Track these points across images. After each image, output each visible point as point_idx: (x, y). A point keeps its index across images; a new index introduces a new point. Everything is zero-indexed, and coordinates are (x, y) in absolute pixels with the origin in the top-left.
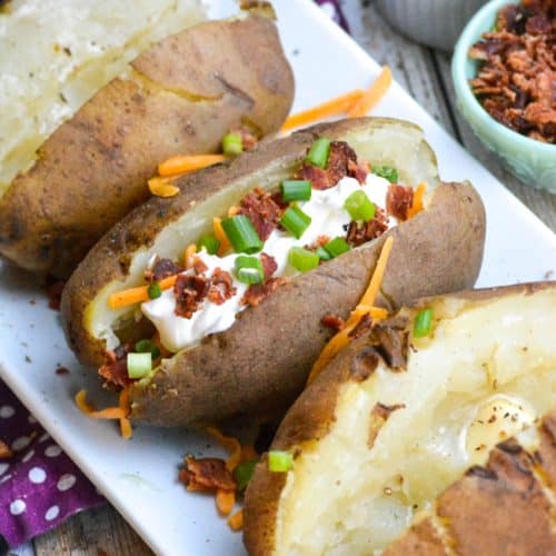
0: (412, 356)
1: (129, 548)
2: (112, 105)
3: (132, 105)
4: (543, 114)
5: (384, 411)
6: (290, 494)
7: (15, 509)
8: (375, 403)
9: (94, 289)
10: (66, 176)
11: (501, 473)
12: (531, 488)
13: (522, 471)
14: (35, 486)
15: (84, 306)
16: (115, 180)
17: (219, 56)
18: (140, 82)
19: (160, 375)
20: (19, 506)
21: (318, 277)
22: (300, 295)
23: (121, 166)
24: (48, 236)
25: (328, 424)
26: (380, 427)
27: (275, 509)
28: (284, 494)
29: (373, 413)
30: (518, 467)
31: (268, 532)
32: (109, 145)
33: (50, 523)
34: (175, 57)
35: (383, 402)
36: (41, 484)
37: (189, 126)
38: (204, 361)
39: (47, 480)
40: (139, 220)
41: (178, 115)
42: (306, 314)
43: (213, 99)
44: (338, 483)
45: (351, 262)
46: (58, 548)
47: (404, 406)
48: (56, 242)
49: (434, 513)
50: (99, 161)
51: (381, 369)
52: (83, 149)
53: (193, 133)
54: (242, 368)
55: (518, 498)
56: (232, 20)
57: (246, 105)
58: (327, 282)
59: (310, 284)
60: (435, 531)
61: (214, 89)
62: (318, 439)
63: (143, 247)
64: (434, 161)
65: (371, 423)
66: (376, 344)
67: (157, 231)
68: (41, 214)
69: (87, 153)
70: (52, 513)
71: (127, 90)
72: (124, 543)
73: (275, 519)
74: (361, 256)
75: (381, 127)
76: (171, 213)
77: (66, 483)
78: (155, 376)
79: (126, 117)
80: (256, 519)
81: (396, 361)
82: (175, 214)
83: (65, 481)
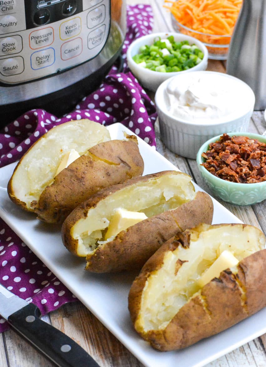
0: (192, 243)
2: (81, 164)
3: (88, 164)
4: (230, 172)
5: (181, 262)
6: (146, 290)
7: (43, 302)
8: (177, 259)
9: (74, 221)
10: (64, 187)
11: (224, 281)
12: (235, 286)
14: (50, 294)
15: (71, 228)
16: (81, 189)
18: (91, 157)
19: (98, 251)
20: (44, 301)
21: (156, 219)
22: (149, 224)
23: (84, 185)
24: (57, 209)
25: (161, 265)
26: (179, 268)
28: (144, 289)
29: (177, 262)
30: (230, 279)
31: (138, 303)
32: (80, 177)
33: (56, 307)
34: (104, 149)
35: (181, 259)
36: (52, 294)
37: (108, 173)
38: (114, 247)
39: (54, 293)
41: (104, 168)
42: (151, 231)
43: (117, 164)
44: (164, 287)
45: (168, 214)
47: (188, 261)
48: (60, 211)
49: (200, 295)
50: (76, 183)
51: (180, 247)
52: (71, 178)
53: (109, 175)
54: (128, 249)
55: (230, 290)
56: (123, 140)
57: (128, 168)
58: (159, 221)
59: (153, 221)
60: (200, 300)
61: (117, 161)
62: (157, 270)
63: (93, 207)
64: (194, 190)
65: (176, 266)
66: (178, 239)
67: (97, 202)
68: (55, 200)
69: (72, 179)
70: (56, 304)
71: (87, 159)
72: (82, 316)
74: (171, 213)
75: (176, 175)
76: (103, 196)
78: (96, 251)
79: (86, 168)
80: (133, 299)
81: (185, 244)
82: (104, 196)
83: (61, 293)
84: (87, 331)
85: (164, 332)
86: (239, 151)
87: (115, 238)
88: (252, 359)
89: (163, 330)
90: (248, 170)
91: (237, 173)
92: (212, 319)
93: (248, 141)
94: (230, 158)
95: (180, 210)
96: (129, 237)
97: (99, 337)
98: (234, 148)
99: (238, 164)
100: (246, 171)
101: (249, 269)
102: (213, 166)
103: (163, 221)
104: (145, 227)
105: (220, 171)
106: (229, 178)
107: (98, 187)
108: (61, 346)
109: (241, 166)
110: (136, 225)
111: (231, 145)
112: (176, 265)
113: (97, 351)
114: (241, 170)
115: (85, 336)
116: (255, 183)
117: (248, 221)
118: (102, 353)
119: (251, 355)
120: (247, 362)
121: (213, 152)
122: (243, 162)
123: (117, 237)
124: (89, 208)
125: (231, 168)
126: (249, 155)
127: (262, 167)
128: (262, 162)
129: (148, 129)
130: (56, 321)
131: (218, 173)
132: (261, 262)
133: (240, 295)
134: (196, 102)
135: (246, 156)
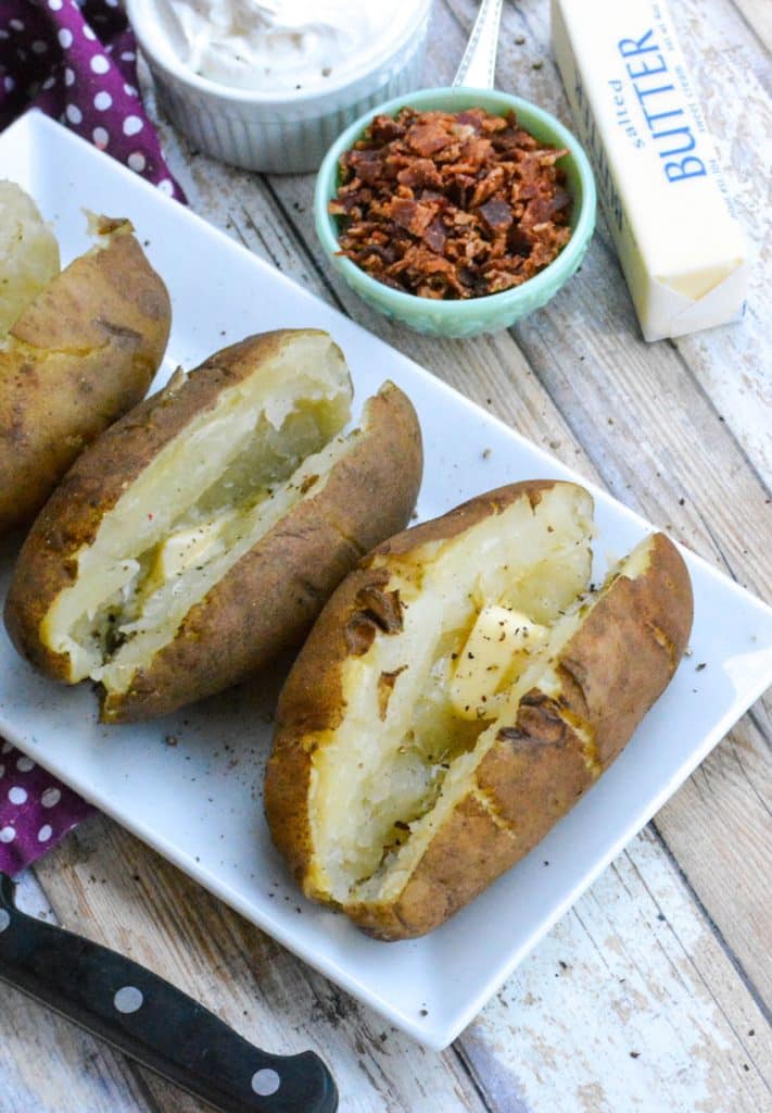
0: (406, 614)
1: (131, 849)
3: (23, 378)
4: (429, 263)
5: (389, 679)
6: (317, 793)
7: (6, 838)
8: (380, 674)
11: (532, 729)
12: (563, 734)
13: (552, 720)
14: (19, 807)
15: (38, 623)
16: (22, 461)
17: (96, 297)
18: (22, 350)
20: (9, 834)
21: (279, 539)
22: (265, 563)
23: (26, 445)
25: (340, 710)
26: (388, 696)
27: (306, 811)
28: (311, 793)
29: (379, 685)
30: (546, 718)
31: (303, 835)
32: (8, 426)
33: (44, 844)
34: (53, 314)
35: (387, 670)
36: (25, 805)
37: (84, 384)
38: (180, 656)
39: (28, 799)
40: (69, 513)
41: (71, 374)
42: (274, 582)
43: (101, 347)
44: (361, 765)
45: (307, 513)
46: (58, 866)
47: (407, 667)
49: (475, 788)
51: (379, 637)
53: (90, 389)
54: (221, 653)
55: (553, 749)
56: (96, 251)
57: (134, 342)
58: (289, 542)
59: (271, 549)
60: (480, 804)
61: (99, 336)
62: (333, 729)
63: (85, 546)
64: (341, 357)
65: (380, 695)
66: (364, 608)
67: (96, 524)
70: (45, 833)
71: (13, 363)
73: (307, 821)
74: (315, 504)
76: (104, 502)
77: (51, 798)
79: (19, 392)
81: (391, 625)
82: (110, 501)
83: (49, 795)
84: (153, 895)
85: (398, 908)
86: (440, 182)
87: (177, 632)
88: (634, 877)
89: (394, 902)
90: (483, 244)
91: (452, 259)
92: (517, 834)
93: (455, 127)
94: (420, 214)
95: (337, 483)
96: (216, 620)
97: (195, 907)
98: (421, 173)
99: (447, 229)
100: (476, 247)
101: (589, 668)
102: (375, 252)
103: (299, 540)
104: (253, 576)
105: (398, 266)
106: (429, 280)
107: (67, 436)
108: (112, 995)
109: (457, 235)
110: (226, 577)
111: (409, 161)
112: (380, 691)
113: (204, 958)
114: (462, 249)
115: (155, 915)
116: (513, 286)
117: (507, 381)
118: (220, 961)
119: (630, 866)
120: (622, 892)
121: (358, 189)
122: (461, 218)
123: (181, 628)
124: (74, 547)
125: (429, 249)
126: (471, 190)
127: (517, 220)
128: (513, 201)
129: (132, 125)
130: (56, 883)
131: (394, 270)
132: (614, 630)
133: (581, 748)
134: (268, 25)
135: (463, 196)
